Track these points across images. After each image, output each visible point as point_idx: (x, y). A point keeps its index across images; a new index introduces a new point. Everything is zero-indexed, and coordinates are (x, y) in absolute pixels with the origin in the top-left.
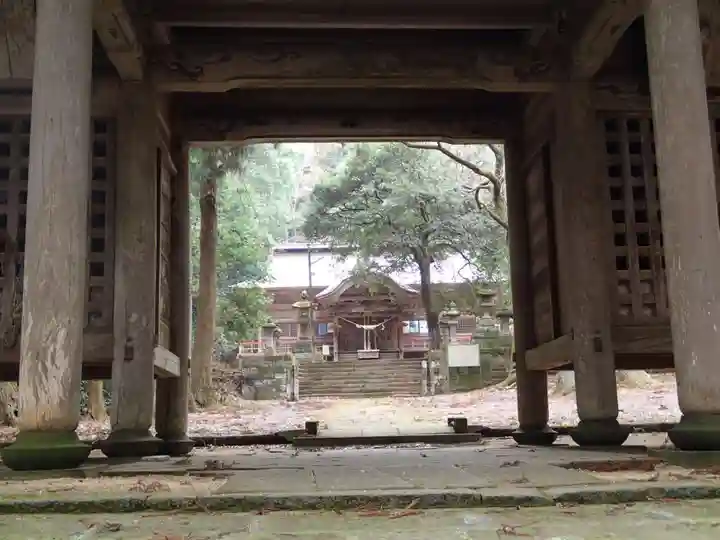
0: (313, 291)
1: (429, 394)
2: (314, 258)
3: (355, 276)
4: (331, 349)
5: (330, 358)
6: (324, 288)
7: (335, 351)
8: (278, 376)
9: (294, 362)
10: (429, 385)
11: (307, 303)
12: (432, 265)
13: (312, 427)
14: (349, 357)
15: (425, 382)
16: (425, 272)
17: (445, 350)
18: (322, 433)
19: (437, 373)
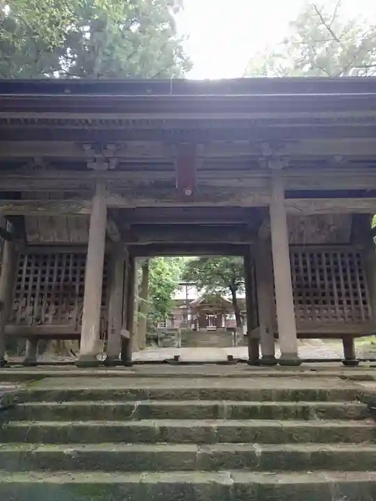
0: (188, 301)
1: (235, 346)
2: (189, 287)
3: (204, 296)
4: (196, 326)
5: (195, 330)
6: (193, 300)
7: (198, 326)
8: (173, 337)
9: (180, 332)
10: (235, 342)
11: (185, 306)
12: (237, 292)
13: (177, 358)
14: (203, 329)
15: (233, 341)
16: (234, 294)
17: (242, 327)
18: (180, 360)
19: (238, 337)
